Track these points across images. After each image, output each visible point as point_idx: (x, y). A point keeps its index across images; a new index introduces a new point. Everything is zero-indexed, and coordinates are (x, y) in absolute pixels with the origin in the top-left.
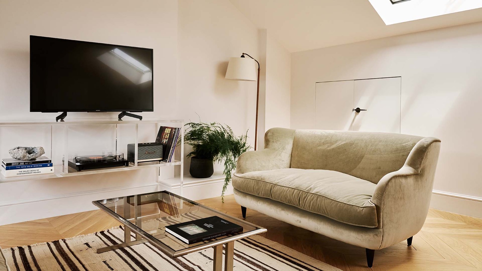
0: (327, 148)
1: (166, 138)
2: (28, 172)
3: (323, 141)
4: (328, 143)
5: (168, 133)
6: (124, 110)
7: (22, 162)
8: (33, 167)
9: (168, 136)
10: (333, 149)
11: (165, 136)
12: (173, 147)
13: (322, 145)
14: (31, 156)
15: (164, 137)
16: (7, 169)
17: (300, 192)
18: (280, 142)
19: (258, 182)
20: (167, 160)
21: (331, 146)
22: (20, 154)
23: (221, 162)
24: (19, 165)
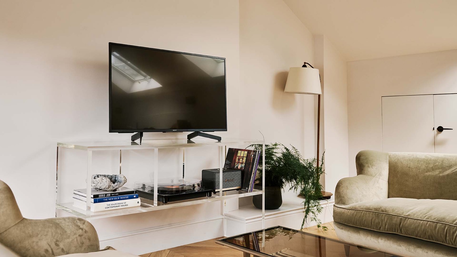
0: (438, 174)
1: (241, 162)
2: (116, 205)
3: (431, 166)
4: (439, 168)
5: (243, 157)
6: (197, 130)
7: (108, 194)
8: (120, 199)
9: (244, 160)
10: (448, 175)
11: (239, 160)
12: (254, 173)
13: (431, 170)
14: (115, 186)
15: (237, 161)
16: (95, 202)
17: (445, 227)
18: (376, 167)
19: (378, 214)
20: (248, 189)
21: (443, 172)
22: (106, 183)
23: (296, 190)
24: (106, 196)
